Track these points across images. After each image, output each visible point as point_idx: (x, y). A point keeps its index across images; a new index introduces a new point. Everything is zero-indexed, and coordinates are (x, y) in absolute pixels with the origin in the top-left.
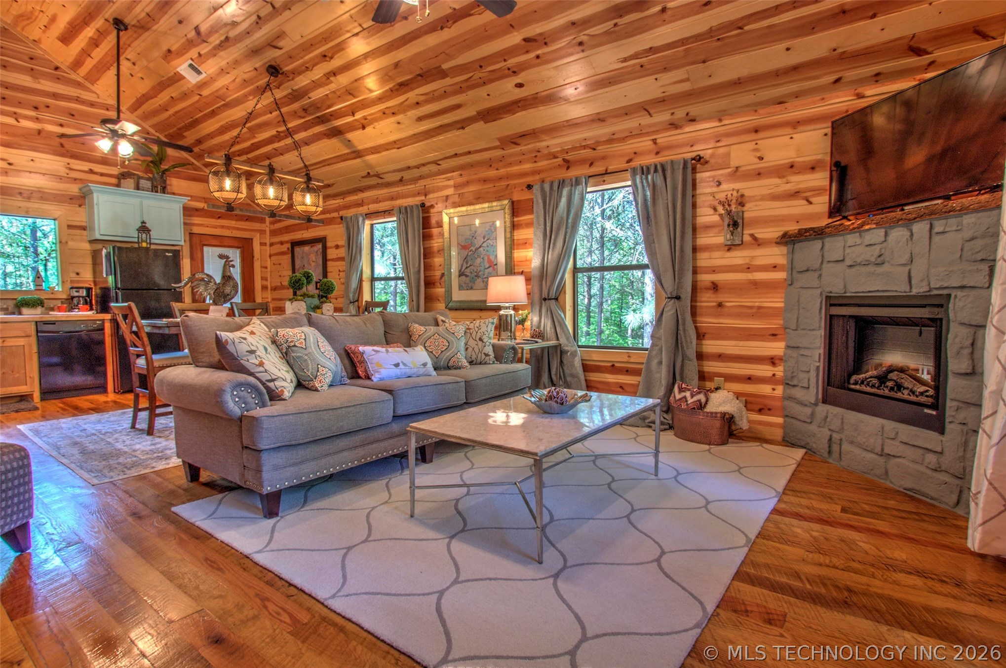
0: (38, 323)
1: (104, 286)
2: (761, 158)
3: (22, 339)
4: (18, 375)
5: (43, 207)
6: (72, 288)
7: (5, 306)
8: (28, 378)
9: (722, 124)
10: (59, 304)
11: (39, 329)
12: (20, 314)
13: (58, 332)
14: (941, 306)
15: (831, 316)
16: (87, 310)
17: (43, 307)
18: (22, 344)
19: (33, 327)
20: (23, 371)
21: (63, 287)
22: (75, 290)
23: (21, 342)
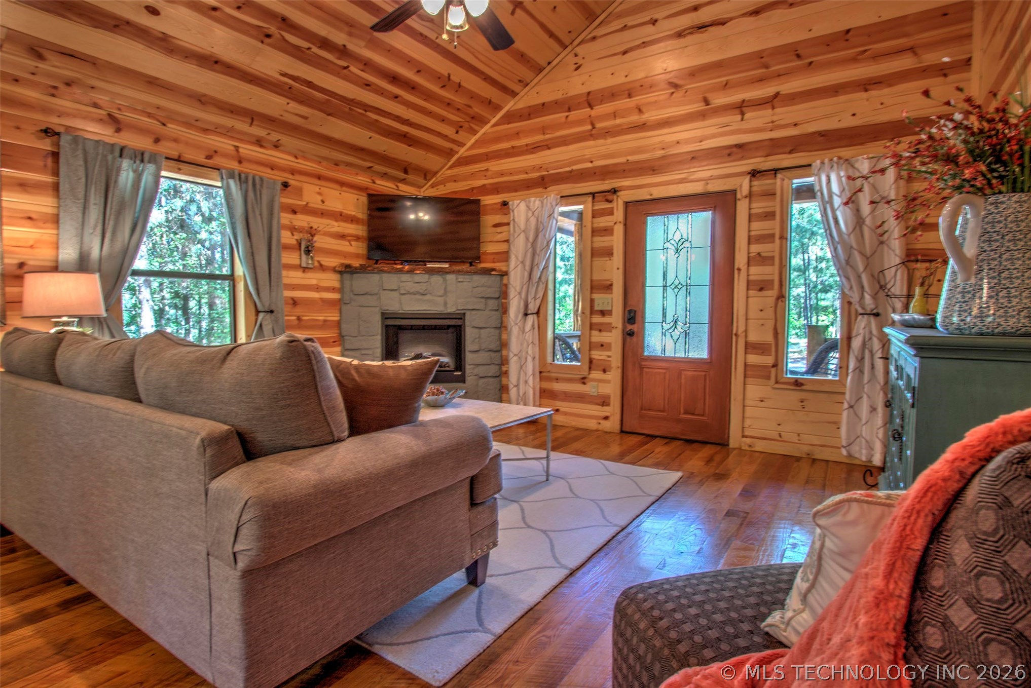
2: (323, 202)
9: (297, 161)
14: (461, 319)
15: (387, 326)
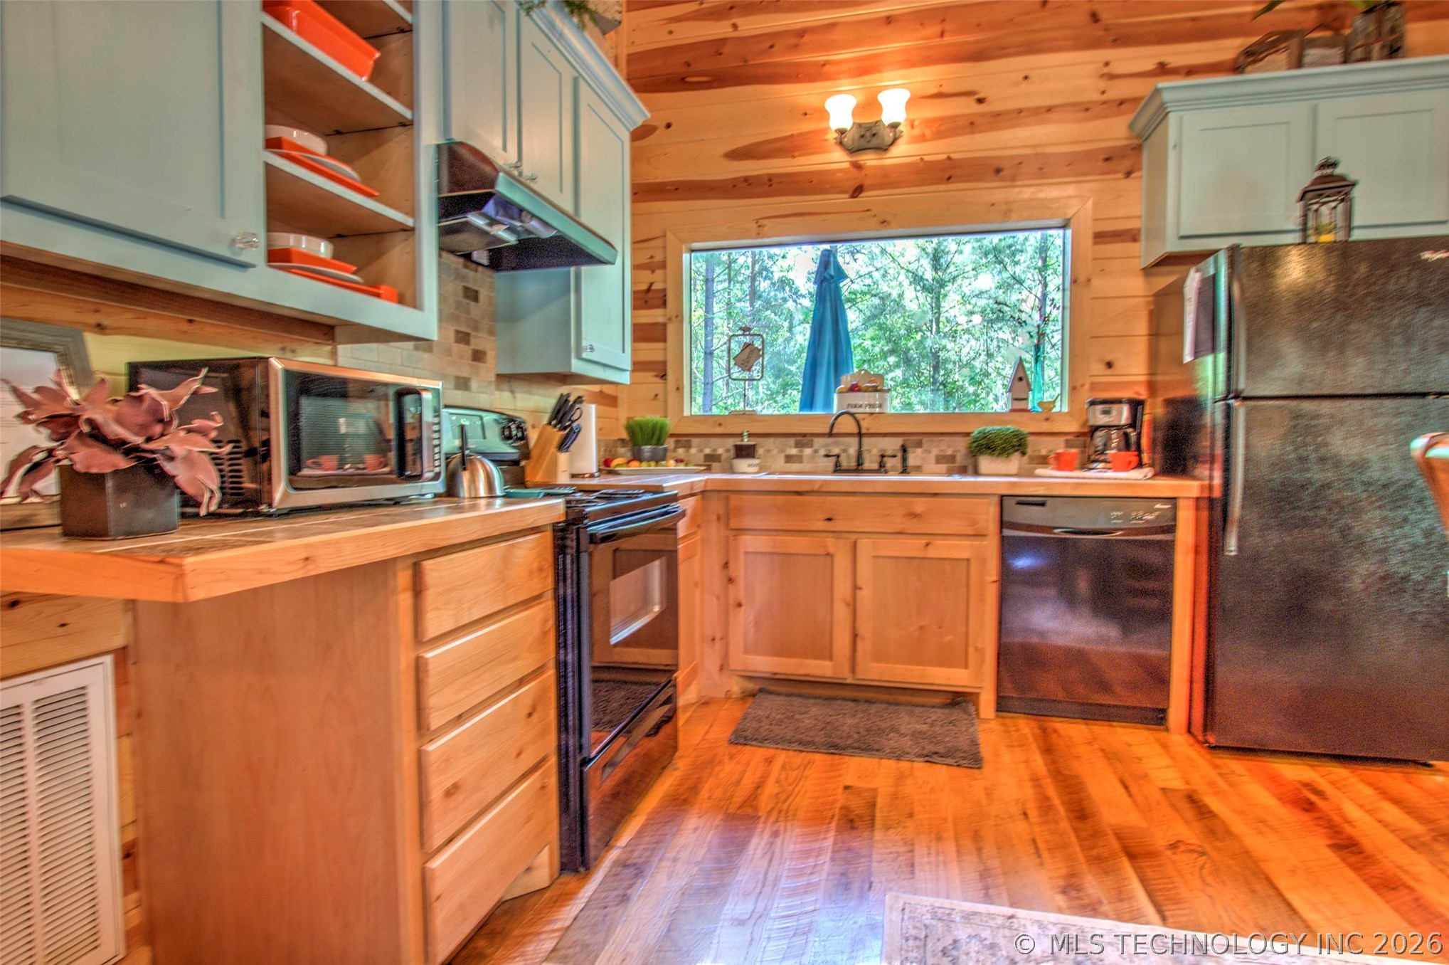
0: (1006, 501)
1: (1179, 393)
3: (966, 543)
4: (950, 637)
5: (1042, 195)
6: (1093, 403)
7: (949, 452)
8: (971, 650)
10: (1059, 446)
11: (1006, 518)
12: (976, 472)
13: (1050, 529)
16: (1127, 467)
17: (1024, 453)
18: (965, 555)
19: (993, 511)
20: (962, 629)
21: (1072, 401)
22: (1100, 407)
23: (962, 549)
